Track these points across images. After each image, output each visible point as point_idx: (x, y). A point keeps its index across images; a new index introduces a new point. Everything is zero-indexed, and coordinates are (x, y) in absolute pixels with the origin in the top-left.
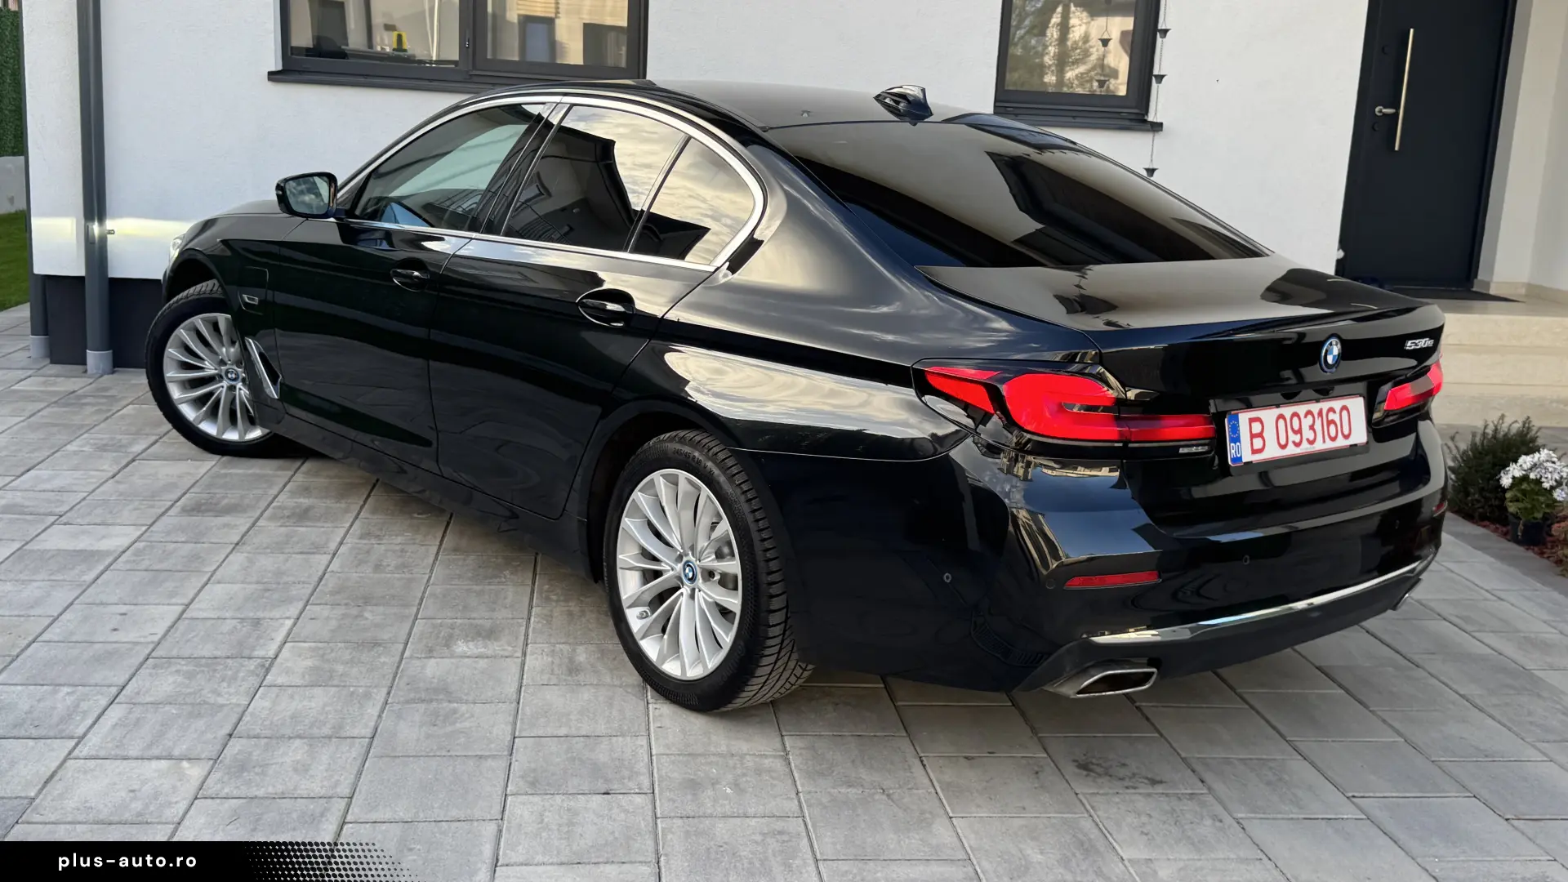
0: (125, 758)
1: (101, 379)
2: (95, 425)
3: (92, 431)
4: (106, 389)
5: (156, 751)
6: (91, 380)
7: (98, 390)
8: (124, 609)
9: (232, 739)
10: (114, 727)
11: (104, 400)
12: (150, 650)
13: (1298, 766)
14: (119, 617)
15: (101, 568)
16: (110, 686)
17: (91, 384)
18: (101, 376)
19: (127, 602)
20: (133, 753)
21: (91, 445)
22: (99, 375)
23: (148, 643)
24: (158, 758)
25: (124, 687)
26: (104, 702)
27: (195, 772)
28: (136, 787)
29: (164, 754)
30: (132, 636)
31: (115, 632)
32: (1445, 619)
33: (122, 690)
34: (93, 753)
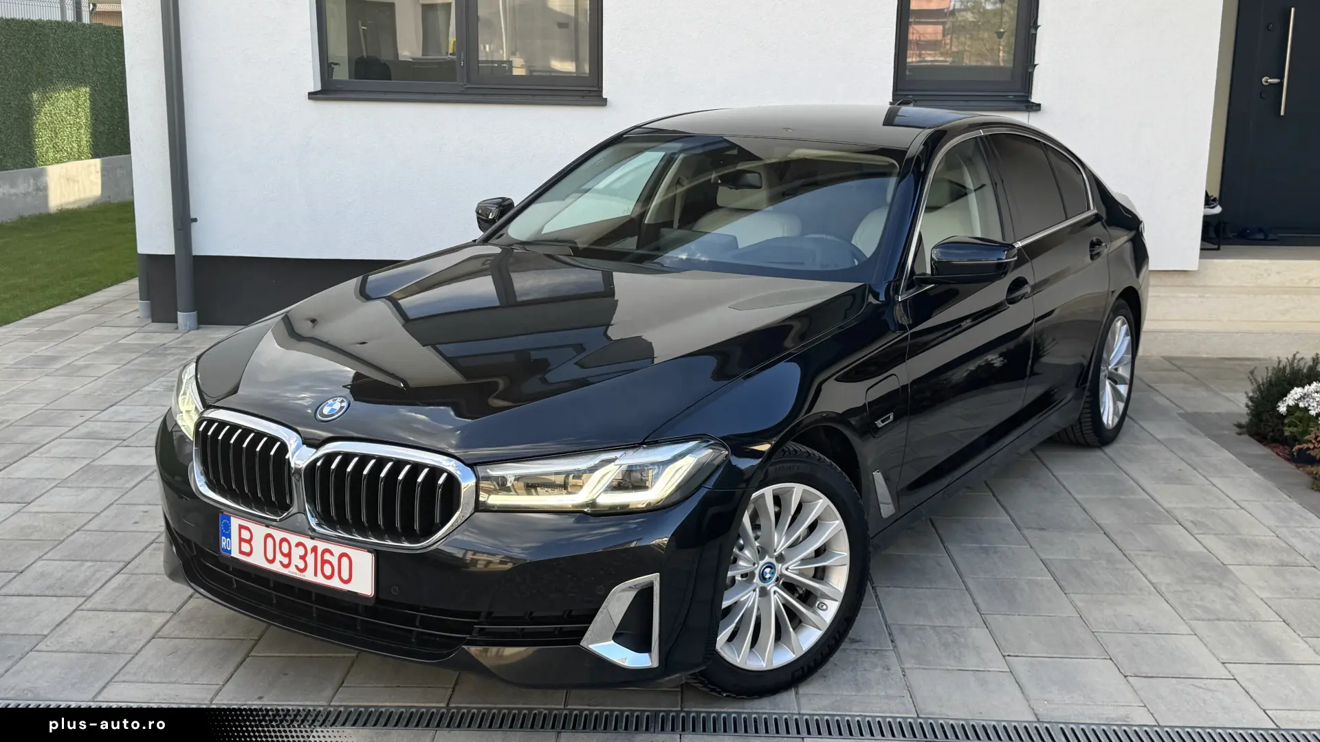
0: (116, 611)
1: (187, 334)
2: (171, 371)
3: (169, 375)
4: (188, 342)
5: (136, 607)
6: (179, 335)
7: (182, 343)
8: (146, 508)
9: (191, 599)
10: (114, 590)
11: (184, 351)
12: (156, 536)
13: (979, 635)
14: (142, 514)
15: (141, 478)
16: (119, 562)
17: (178, 338)
18: (189, 331)
19: (151, 503)
20: (120, 608)
21: (164, 386)
22: (185, 331)
23: (156, 532)
24: (137, 611)
25: (129, 563)
26: (112, 572)
27: (159, 620)
28: (115, 630)
29: (142, 608)
30: (145, 528)
31: (136, 525)
32: (1180, 524)
33: (128, 565)
34: (94, 607)
